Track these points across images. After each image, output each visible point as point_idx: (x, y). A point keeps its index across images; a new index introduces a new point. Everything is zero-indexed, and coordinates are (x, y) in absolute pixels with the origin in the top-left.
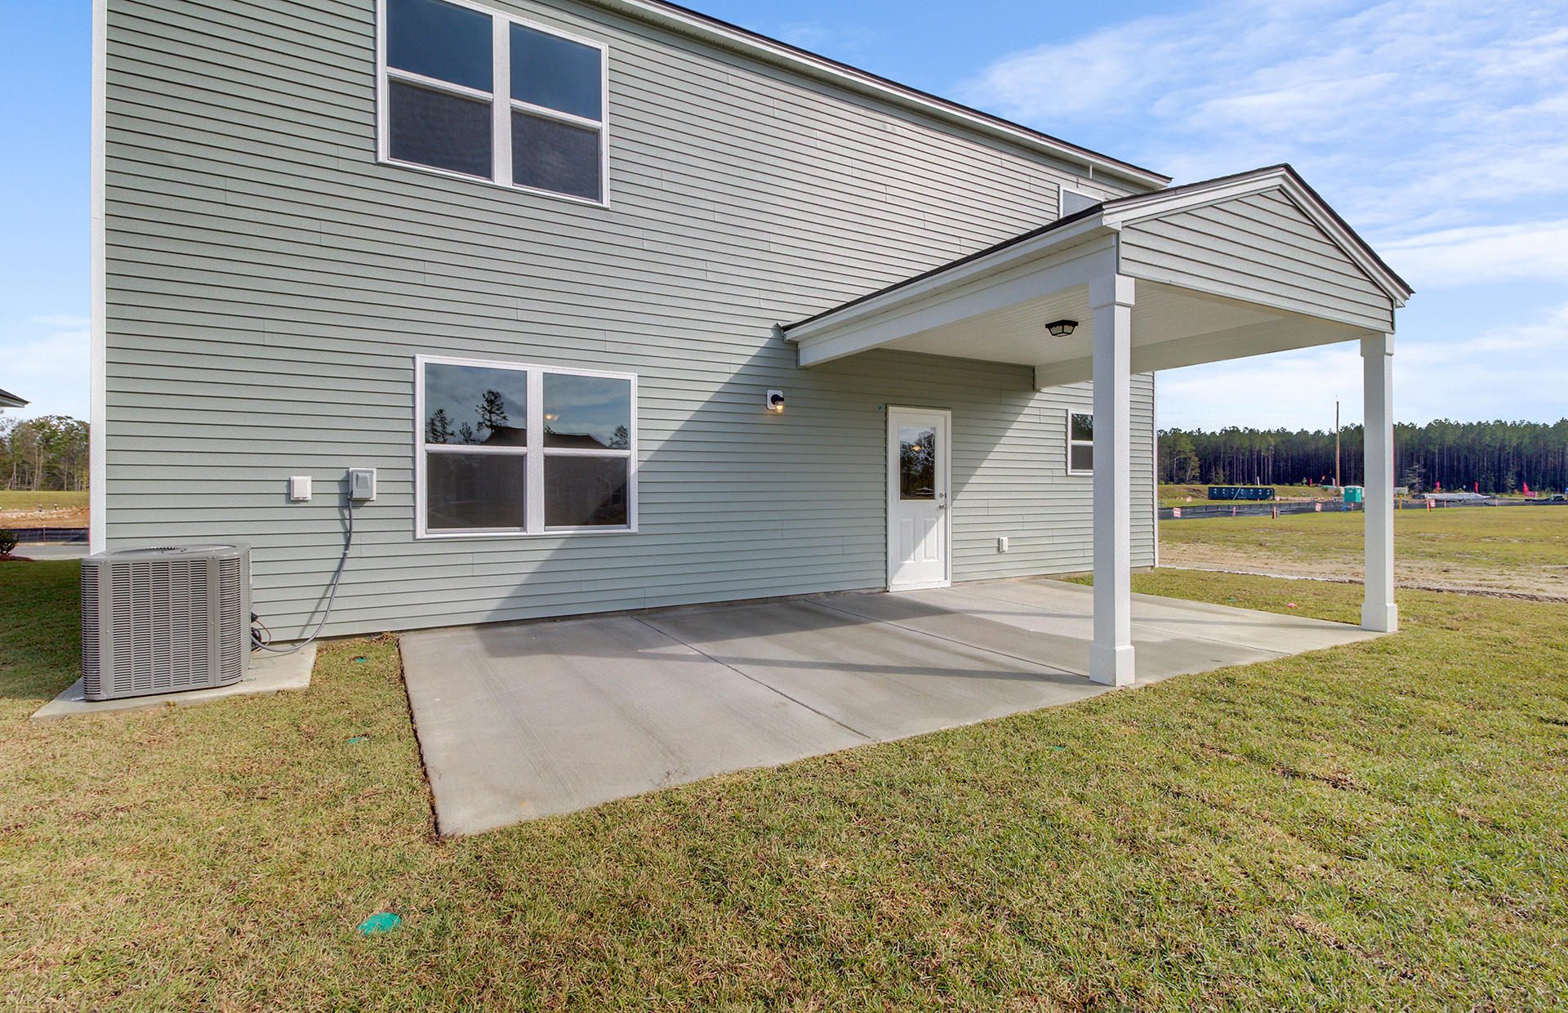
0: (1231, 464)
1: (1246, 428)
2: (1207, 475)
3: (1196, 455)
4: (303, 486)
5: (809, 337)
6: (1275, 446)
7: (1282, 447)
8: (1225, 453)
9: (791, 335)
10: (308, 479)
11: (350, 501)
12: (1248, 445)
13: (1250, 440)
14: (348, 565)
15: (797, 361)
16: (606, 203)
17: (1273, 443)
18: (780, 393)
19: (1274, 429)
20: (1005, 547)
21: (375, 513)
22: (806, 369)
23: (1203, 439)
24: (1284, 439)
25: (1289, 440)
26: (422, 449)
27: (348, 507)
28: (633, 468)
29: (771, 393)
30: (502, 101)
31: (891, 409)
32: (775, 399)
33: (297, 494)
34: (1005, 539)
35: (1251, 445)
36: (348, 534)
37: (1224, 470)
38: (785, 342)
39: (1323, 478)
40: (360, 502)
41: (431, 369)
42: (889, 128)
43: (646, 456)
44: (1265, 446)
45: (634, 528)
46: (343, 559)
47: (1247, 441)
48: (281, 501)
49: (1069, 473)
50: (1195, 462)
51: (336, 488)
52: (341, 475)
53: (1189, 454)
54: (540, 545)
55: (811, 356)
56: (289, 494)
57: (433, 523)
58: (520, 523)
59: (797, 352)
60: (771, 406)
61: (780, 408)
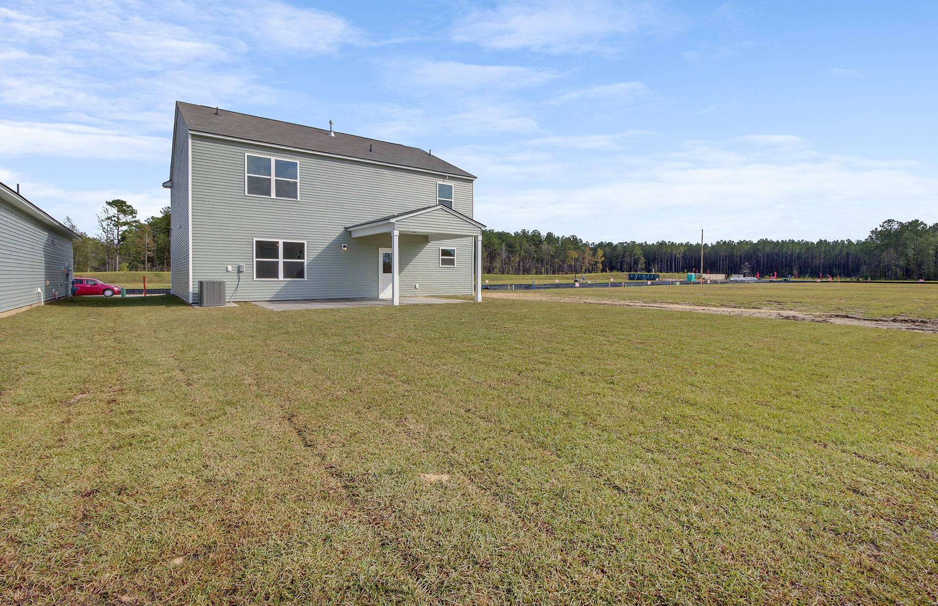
0: (661, 261)
1: (669, 242)
2: (649, 267)
3: (644, 257)
4: (230, 268)
5: (353, 231)
6: (684, 252)
7: (687, 252)
8: (658, 255)
9: (349, 230)
10: (231, 267)
11: (239, 272)
12: (670, 251)
13: (671, 248)
14: (239, 286)
15: (351, 236)
16: (299, 200)
17: (682, 250)
18: (346, 245)
19: (684, 242)
20: (417, 287)
21: (245, 274)
22: (354, 238)
23: (647, 247)
24: (688, 248)
25: (691, 249)
26: (255, 260)
27: (239, 273)
28: (306, 264)
29: (343, 245)
30: (273, 178)
31: (380, 248)
32: (344, 246)
33: (229, 270)
34: (417, 285)
35: (671, 251)
36: (239, 279)
37: (658, 265)
38: (347, 231)
39: (694, 269)
40: (242, 272)
41: (257, 242)
42: (379, 172)
43: (309, 261)
44: (678, 252)
45: (306, 279)
46: (238, 285)
47: (670, 249)
48: (225, 271)
49: (440, 266)
50: (642, 260)
51: (236, 269)
52: (237, 266)
53: (640, 256)
54: (281, 283)
55: (355, 235)
56: (227, 270)
57: (257, 277)
58: (277, 277)
59: (351, 234)
60: (343, 248)
61: (345, 249)
